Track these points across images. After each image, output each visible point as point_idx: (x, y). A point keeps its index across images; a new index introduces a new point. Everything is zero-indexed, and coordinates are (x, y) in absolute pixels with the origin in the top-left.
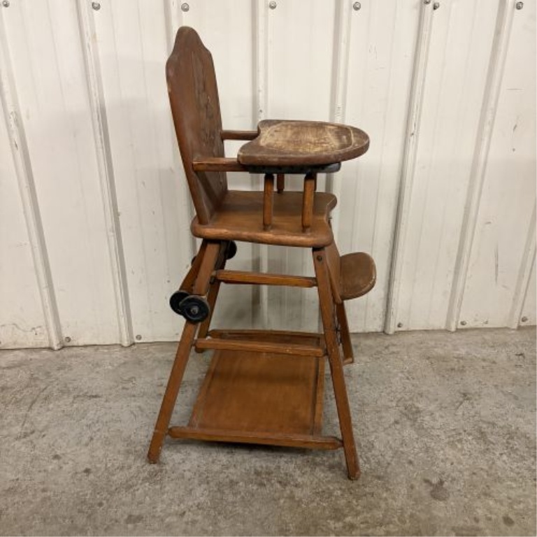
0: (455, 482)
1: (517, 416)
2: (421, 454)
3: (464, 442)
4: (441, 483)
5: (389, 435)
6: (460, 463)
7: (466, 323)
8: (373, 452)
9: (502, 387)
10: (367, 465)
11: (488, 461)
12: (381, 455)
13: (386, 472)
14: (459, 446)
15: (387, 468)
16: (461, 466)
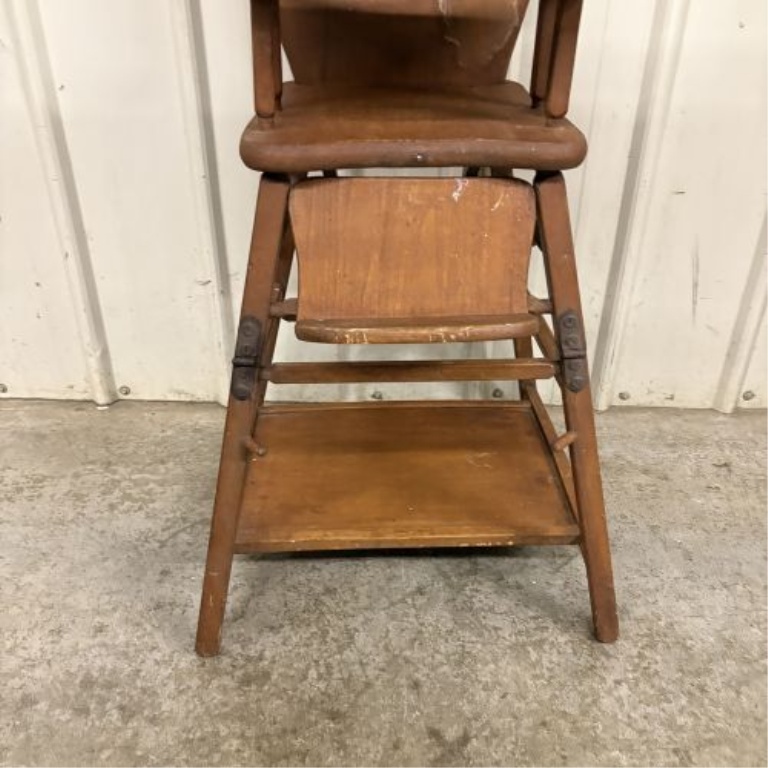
0: (495, 741)
1: (679, 597)
2: (445, 668)
3: (546, 647)
4: (465, 740)
5: (393, 617)
6: (521, 696)
7: (628, 397)
8: (347, 652)
9: (667, 530)
10: (322, 685)
11: (584, 696)
12: (361, 663)
13: (353, 705)
14: (534, 656)
15: (359, 695)
16: (522, 705)
